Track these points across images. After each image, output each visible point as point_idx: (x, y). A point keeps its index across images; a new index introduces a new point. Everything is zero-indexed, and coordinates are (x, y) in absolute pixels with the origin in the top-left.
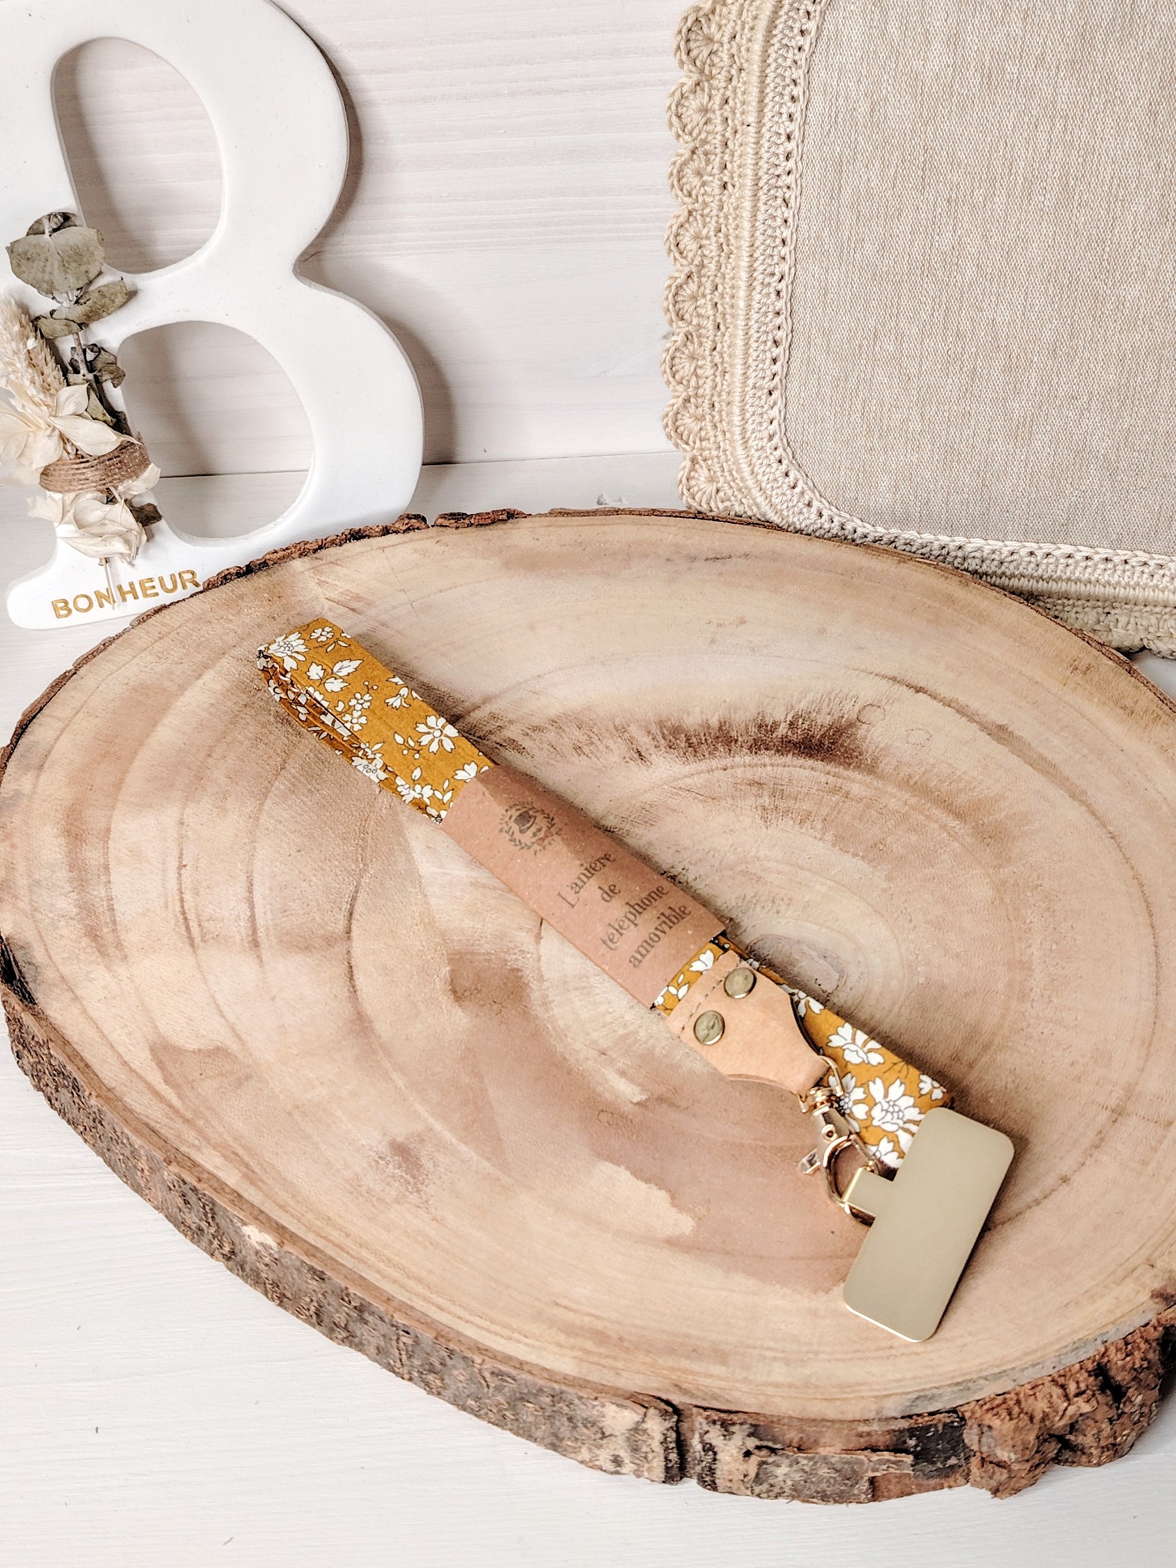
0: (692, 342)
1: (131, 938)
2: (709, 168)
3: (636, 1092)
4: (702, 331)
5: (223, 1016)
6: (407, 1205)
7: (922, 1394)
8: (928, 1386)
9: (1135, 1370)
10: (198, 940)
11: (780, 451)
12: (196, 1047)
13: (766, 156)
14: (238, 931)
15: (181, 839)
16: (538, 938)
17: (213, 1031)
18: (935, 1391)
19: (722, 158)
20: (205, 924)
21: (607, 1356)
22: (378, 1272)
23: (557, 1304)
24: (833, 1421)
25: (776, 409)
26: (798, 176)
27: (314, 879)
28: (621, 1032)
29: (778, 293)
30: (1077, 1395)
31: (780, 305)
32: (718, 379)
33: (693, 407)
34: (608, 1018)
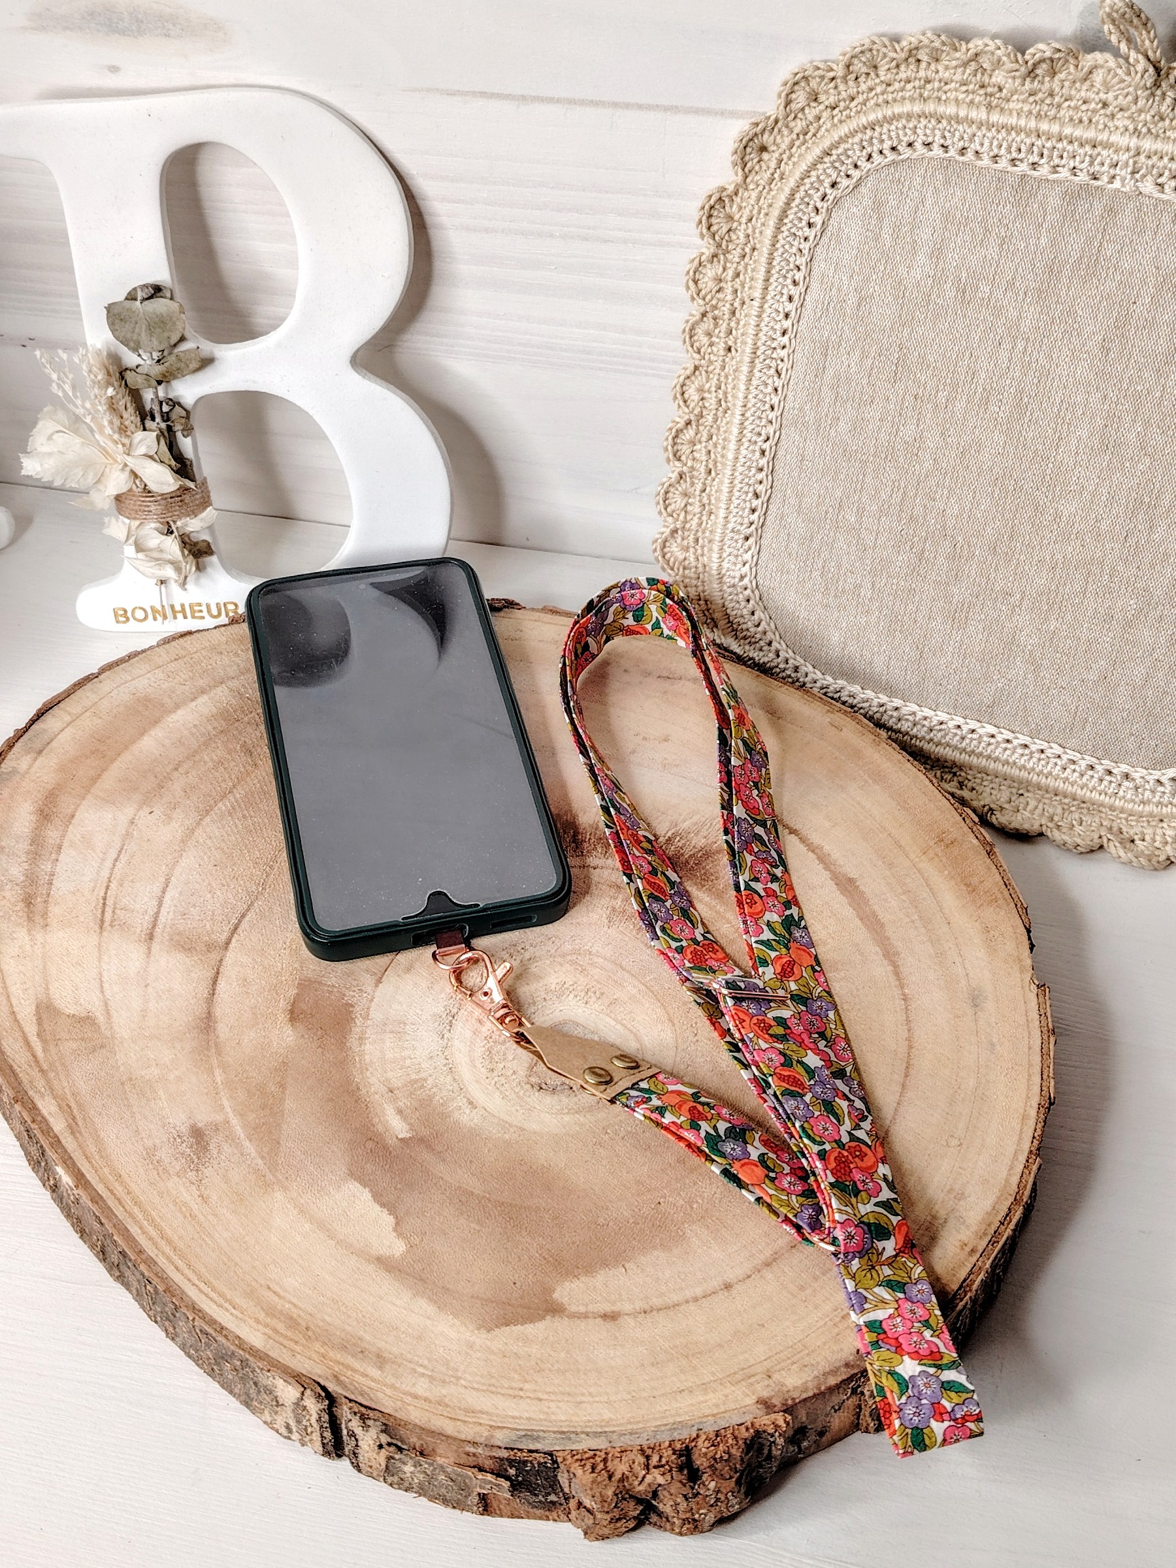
0: (686, 482)
1: (55, 911)
2: (717, 331)
3: (404, 1130)
4: (695, 473)
5: (102, 992)
6: (184, 1180)
7: (529, 1433)
8: (537, 1428)
9: (715, 1459)
10: (106, 924)
11: (748, 592)
12: (72, 1012)
13: (765, 329)
14: (141, 923)
15: (128, 835)
16: (379, 981)
17: (90, 1002)
18: (541, 1434)
19: (729, 324)
20: (118, 911)
21: (291, 1340)
22: (141, 1228)
23: (269, 1288)
24: (448, 1437)
25: (750, 553)
26: (791, 351)
27: (218, 893)
28: (414, 1077)
29: (763, 452)
30: (655, 1467)
31: (763, 462)
32: (704, 518)
33: (680, 538)
34: (408, 1062)
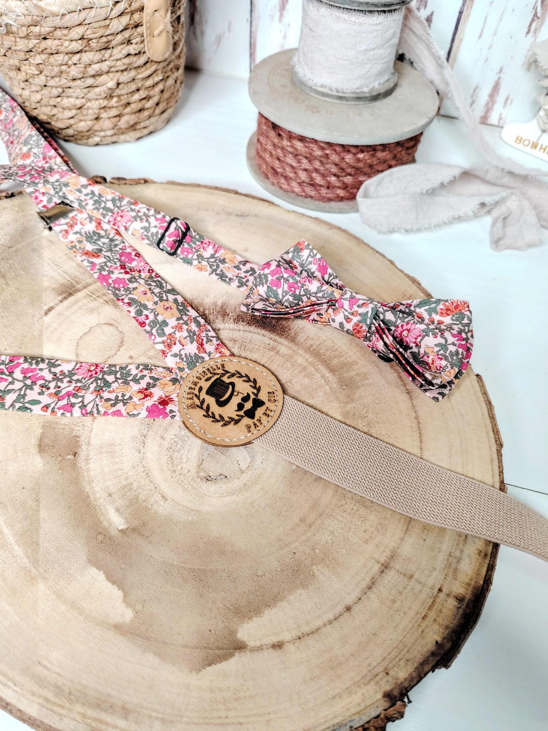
3: (122, 523)
34: (119, 473)
